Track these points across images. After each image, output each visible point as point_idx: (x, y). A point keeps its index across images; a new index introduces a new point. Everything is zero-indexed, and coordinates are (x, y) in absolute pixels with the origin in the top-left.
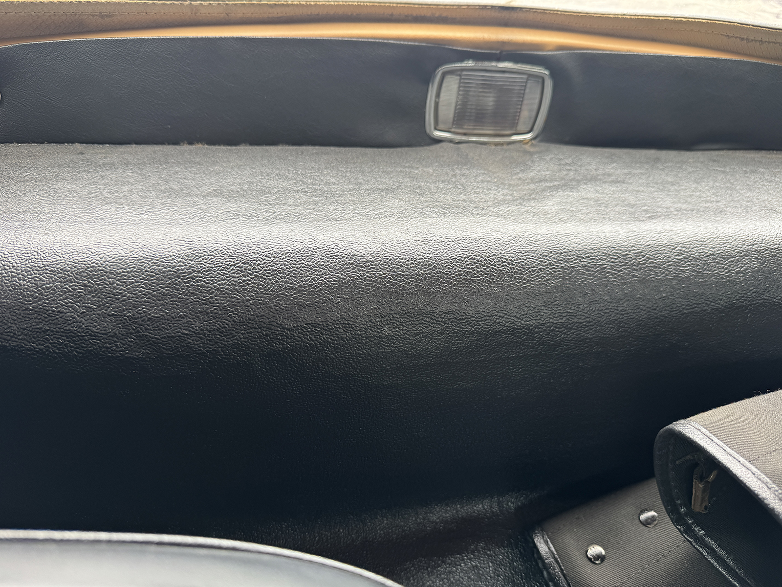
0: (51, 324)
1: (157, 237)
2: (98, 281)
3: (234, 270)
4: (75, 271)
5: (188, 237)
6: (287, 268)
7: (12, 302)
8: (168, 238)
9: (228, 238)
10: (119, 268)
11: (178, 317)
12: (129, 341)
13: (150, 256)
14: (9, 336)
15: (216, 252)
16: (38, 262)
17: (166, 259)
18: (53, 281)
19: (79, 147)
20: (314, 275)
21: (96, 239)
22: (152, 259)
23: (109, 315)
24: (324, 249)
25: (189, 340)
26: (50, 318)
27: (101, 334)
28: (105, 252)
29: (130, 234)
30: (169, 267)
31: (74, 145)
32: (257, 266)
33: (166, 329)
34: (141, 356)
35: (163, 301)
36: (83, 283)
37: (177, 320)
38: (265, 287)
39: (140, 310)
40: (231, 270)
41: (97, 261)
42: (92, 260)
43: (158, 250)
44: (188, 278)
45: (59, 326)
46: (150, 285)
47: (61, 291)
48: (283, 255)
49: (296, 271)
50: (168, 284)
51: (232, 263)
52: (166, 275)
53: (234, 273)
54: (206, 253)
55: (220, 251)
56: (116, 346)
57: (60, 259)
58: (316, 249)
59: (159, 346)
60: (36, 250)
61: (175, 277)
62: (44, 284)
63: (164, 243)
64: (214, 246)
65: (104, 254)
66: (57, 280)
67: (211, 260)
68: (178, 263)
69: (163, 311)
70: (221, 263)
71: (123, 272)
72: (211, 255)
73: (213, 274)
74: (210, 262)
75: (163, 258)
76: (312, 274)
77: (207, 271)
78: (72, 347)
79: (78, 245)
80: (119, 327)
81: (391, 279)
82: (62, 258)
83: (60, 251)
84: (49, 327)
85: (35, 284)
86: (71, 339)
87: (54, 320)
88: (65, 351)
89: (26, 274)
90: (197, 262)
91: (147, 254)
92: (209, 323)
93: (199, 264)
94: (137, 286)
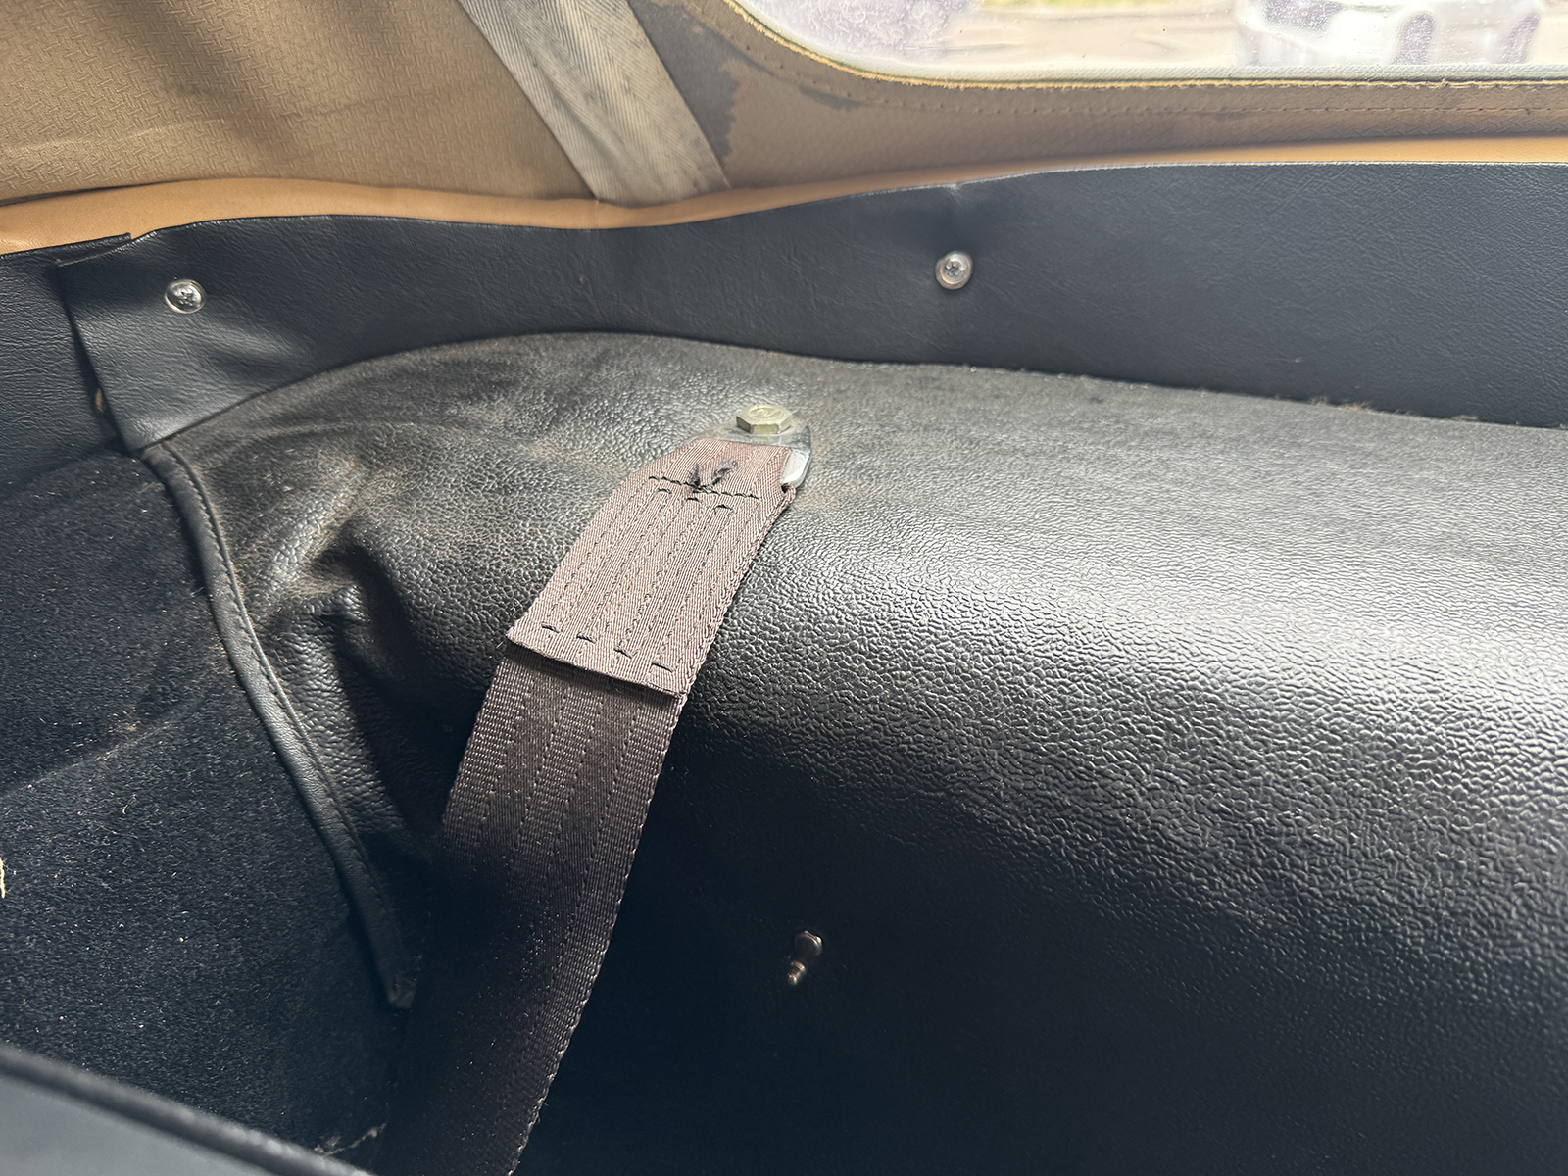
0: (1076, 794)
1: (1346, 644)
2: (1199, 725)
3: (1550, 771)
4: (1151, 688)
5: (1426, 660)
7: (1007, 728)
8: (1375, 650)
9: (1532, 682)
10: (1254, 704)
11: (1380, 857)
12: (1243, 881)
13: (1331, 690)
14: (985, 796)
15: (1501, 712)
16: (1070, 650)
17: (1372, 706)
18: (1099, 701)
21: (1199, 622)
22: (1337, 700)
23: (1210, 809)
25: (1393, 921)
26: (1079, 782)
27: (1183, 847)
28: (1223, 658)
29: (1278, 625)
30: (1377, 729)
33: (1342, 877)
34: (1262, 923)
35: (1349, 807)
36: (1166, 721)
37: (1374, 864)
39: (1288, 817)
40: (1543, 771)
41: (1203, 678)
42: (1192, 671)
43: (1353, 678)
44: (1425, 766)
45: (1094, 804)
46: (1323, 761)
47: (1113, 729)
50: (1371, 769)
51: (1546, 753)
52: (1367, 745)
53: (1550, 780)
54: (1474, 712)
55: (1515, 713)
56: (1212, 884)
57: (1117, 652)
59: (1314, 914)
60: (1068, 622)
61: (1389, 756)
62: (1079, 704)
63: (1365, 663)
64: (1495, 697)
65: (1221, 662)
66: (1109, 700)
67: (1489, 733)
68: (1403, 722)
69: (1344, 832)
70: (1517, 745)
71: (1264, 716)
72: (1489, 720)
73: (1490, 770)
74: (1484, 736)
75: (1365, 702)
77: (1475, 759)
78: (1111, 858)
79: (1159, 628)
80: (1230, 843)
82: (1123, 653)
83: (1119, 635)
84: (1071, 800)
85: (1059, 698)
86: (1112, 839)
87: (1087, 788)
88: (1092, 863)
89: (1044, 673)
90: (1451, 729)
91: (1324, 683)
92: (1458, 893)
93: (1455, 736)
94: (1291, 758)
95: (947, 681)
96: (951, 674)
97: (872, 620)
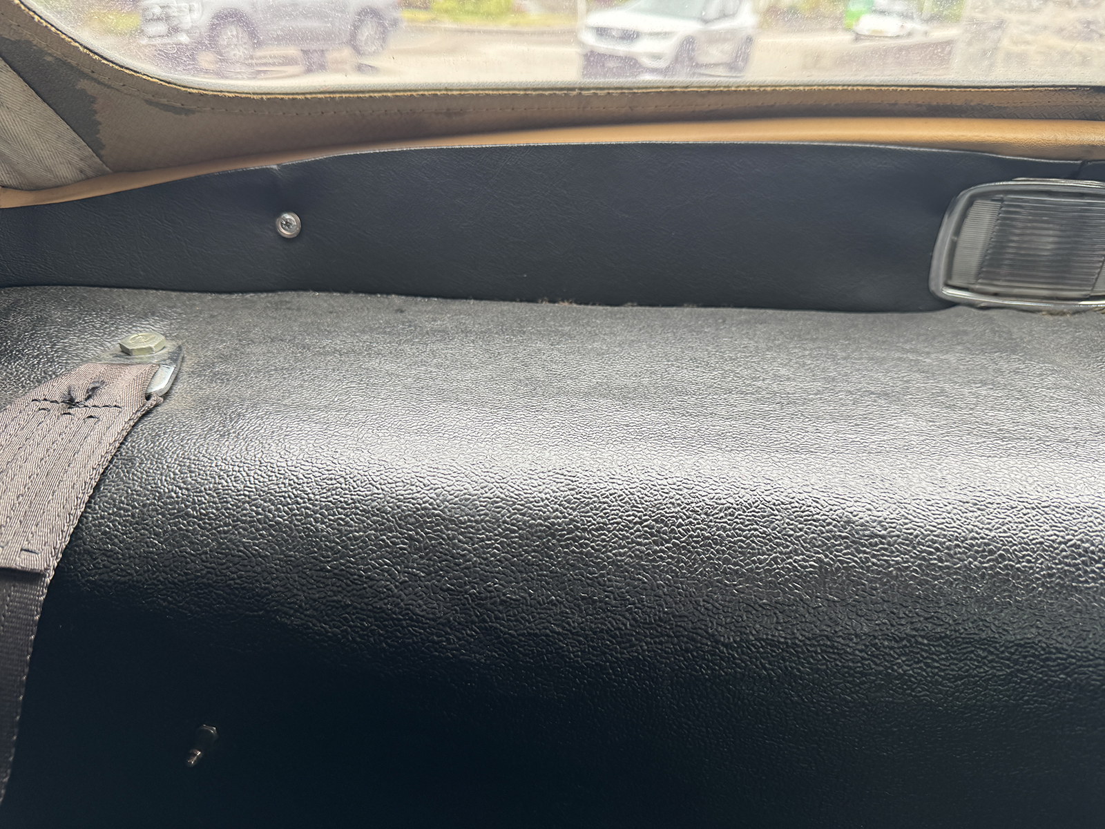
0: (354, 595)
1: (521, 465)
2: (430, 533)
3: (640, 531)
4: (398, 513)
5: (569, 469)
6: (728, 536)
7: (302, 557)
8: (539, 467)
9: (630, 475)
10: (464, 513)
11: (548, 603)
12: (467, 634)
13: (511, 497)
14: (291, 608)
15: (611, 497)
16: (345, 494)
17: (536, 504)
18: (364, 527)
19: (397, 300)
20: (775, 553)
21: (431, 462)
22: (514, 503)
23: (441, 589)
24: (793, 505)
25: (561, 643)
26: (354, 586)
27: (427, 619)
28: (444, 485)
29: (481, 458)
30: (539, 519)
31: (389, 297)
32: (678, 527)
33: (527, 621)
34: (483, 661)
35: (527, 573)
36: (409, 534)
37: (545, 609)
38: (690, 566)
39: (490, 586)
40: (635, 531)
41: (432, 500)
42: (425, 497)
43: (524, 487)
44: (568, 539)
45: (366, 600)
46: (508, 545)
47: (375, 545)
48: (720, 511)
49: (743, 542)
50: (537, 546)
51: (637, 519)
52: (533, 531)
53: (639, 537)
54: (596, 499)
55: (619, 496)
56: (448, 640)
57: (376, 491)
58: (779, 505)
59: (513, 648)
60: (344, 474)
61: (547, 536)
62: (351, 532)
63: (532, 477)
64: (608, 487)
65: (443, 488)
66: (371, 526)
67: (604, 511)
68: (554, 512)
69: (525, 590)
70: (621, 517)
71: (470, 521)
72: (604, 503)
73: (606, 535)
74: (602, 514)
75: (532, 502)
76: (772, 551)
77: (597, 530)
78: (381, 635)
79: (404, 470)
80: (456, 610)
81: (917, 573)
82: (380, 491)
83: (379, 478)
84: (351, 600)
85: (338, 530)
86: (381, 622)
87: (360, 590)
88: (370, 641)
89: (327, 513)
90: (583, 512)
91: (507, 494)
92: (596, 618)
93: (585, 517)
94: (489, 546)
95: (257, 530)
96: (261, 524)
97: (201, 492)
